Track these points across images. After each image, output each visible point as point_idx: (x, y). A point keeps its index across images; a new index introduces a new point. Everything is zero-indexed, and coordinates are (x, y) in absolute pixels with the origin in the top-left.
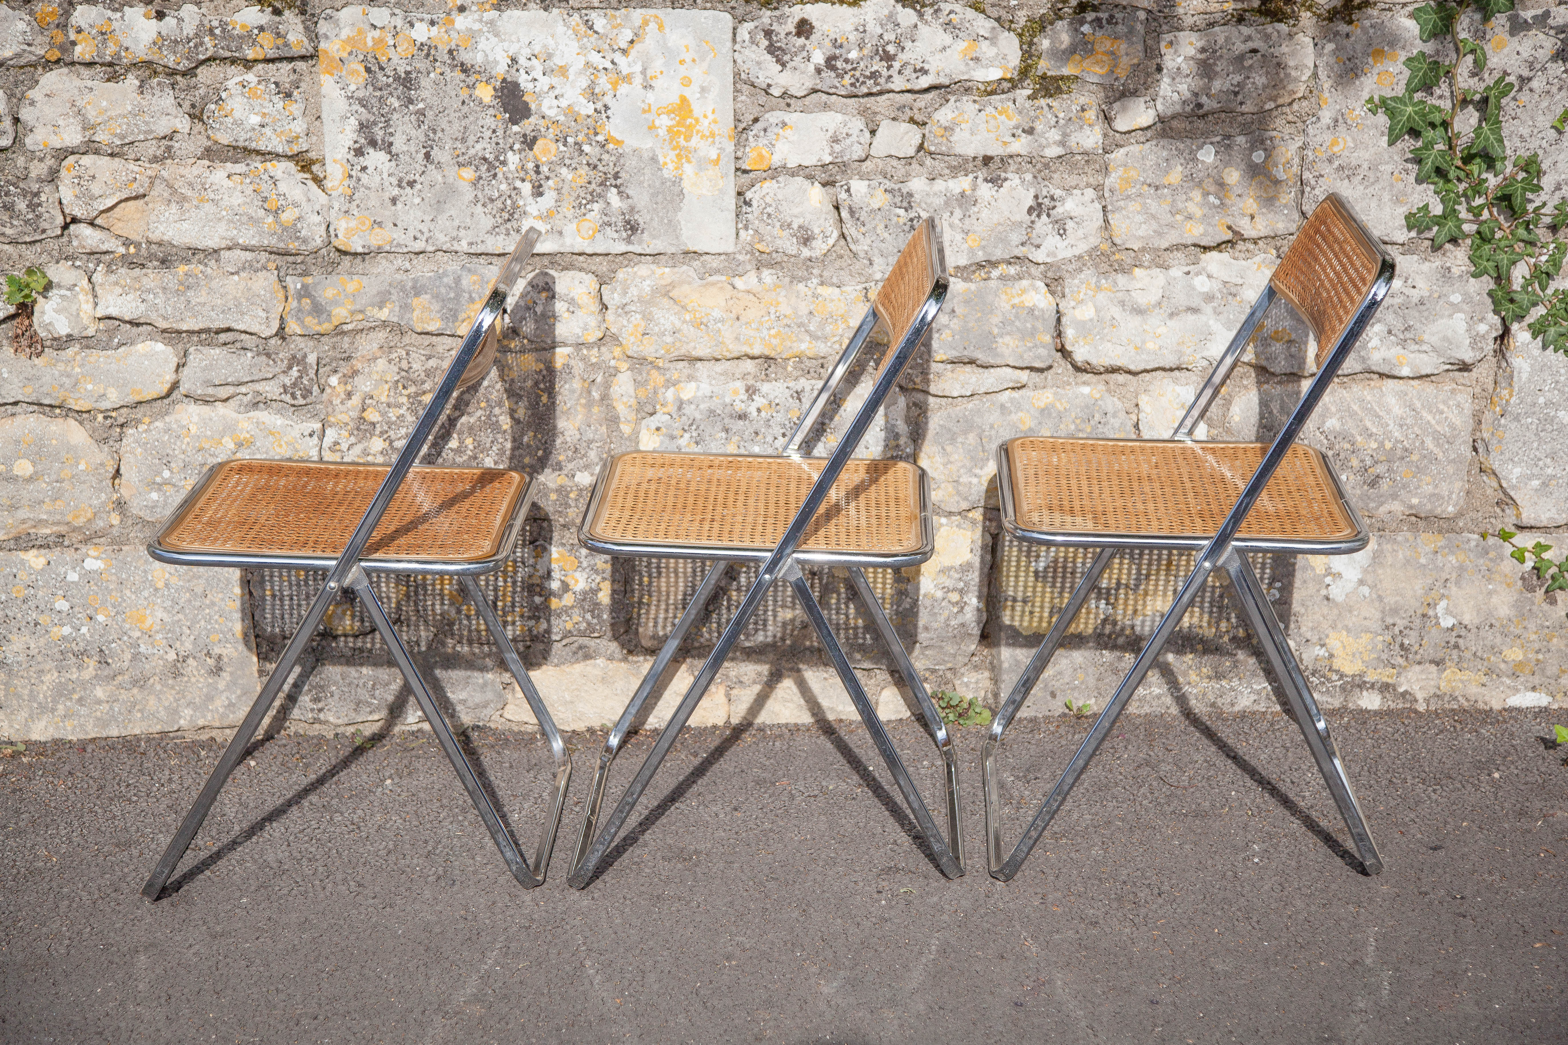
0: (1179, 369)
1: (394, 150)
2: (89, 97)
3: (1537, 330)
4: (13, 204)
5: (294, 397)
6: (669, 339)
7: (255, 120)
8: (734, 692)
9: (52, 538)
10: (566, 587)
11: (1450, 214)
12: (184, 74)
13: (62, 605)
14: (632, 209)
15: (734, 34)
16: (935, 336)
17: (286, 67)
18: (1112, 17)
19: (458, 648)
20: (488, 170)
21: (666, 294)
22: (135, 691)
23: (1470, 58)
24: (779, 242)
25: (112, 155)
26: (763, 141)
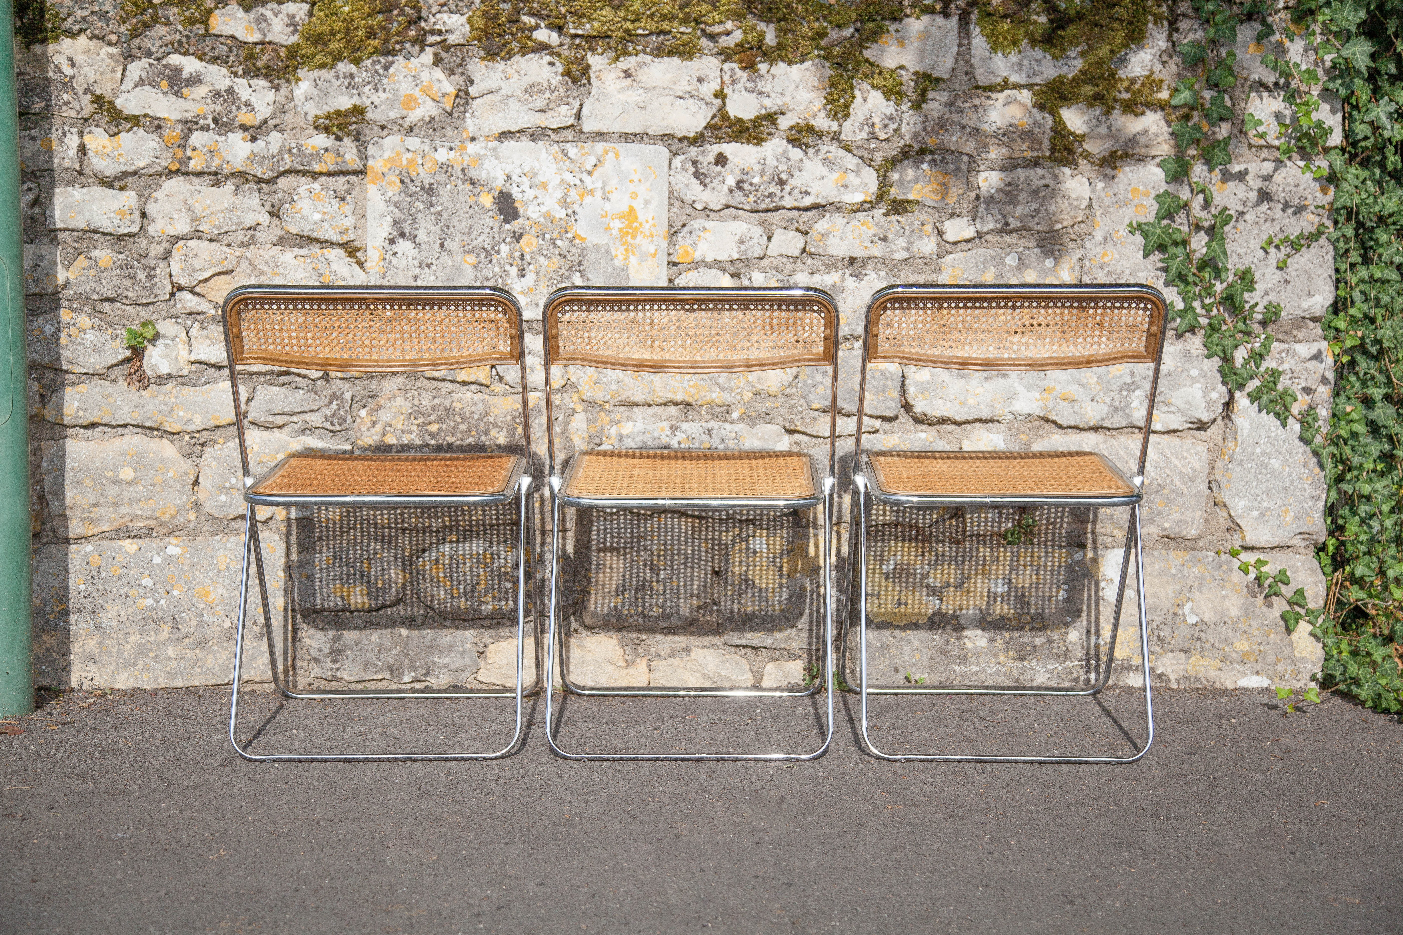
0: (992, 421)
1: (417, 240)
2: (197, 197)
3: (1254, 397)
4: (136, 275)
5: (332, 423)
6: (614, 387)
7: (317, 217)
8: (654, 663)
9: (144, 531)
11: (1189, 309)
12: (268, 182)
13: (147, 582)
15: (670, 164)
16: (812, 390)
17: (342, 179)
18: (944, 158)
20: (486, 257)
22: (198, 651)
23: (1201, 197)
25: (211, 240)
26: (689, 241)
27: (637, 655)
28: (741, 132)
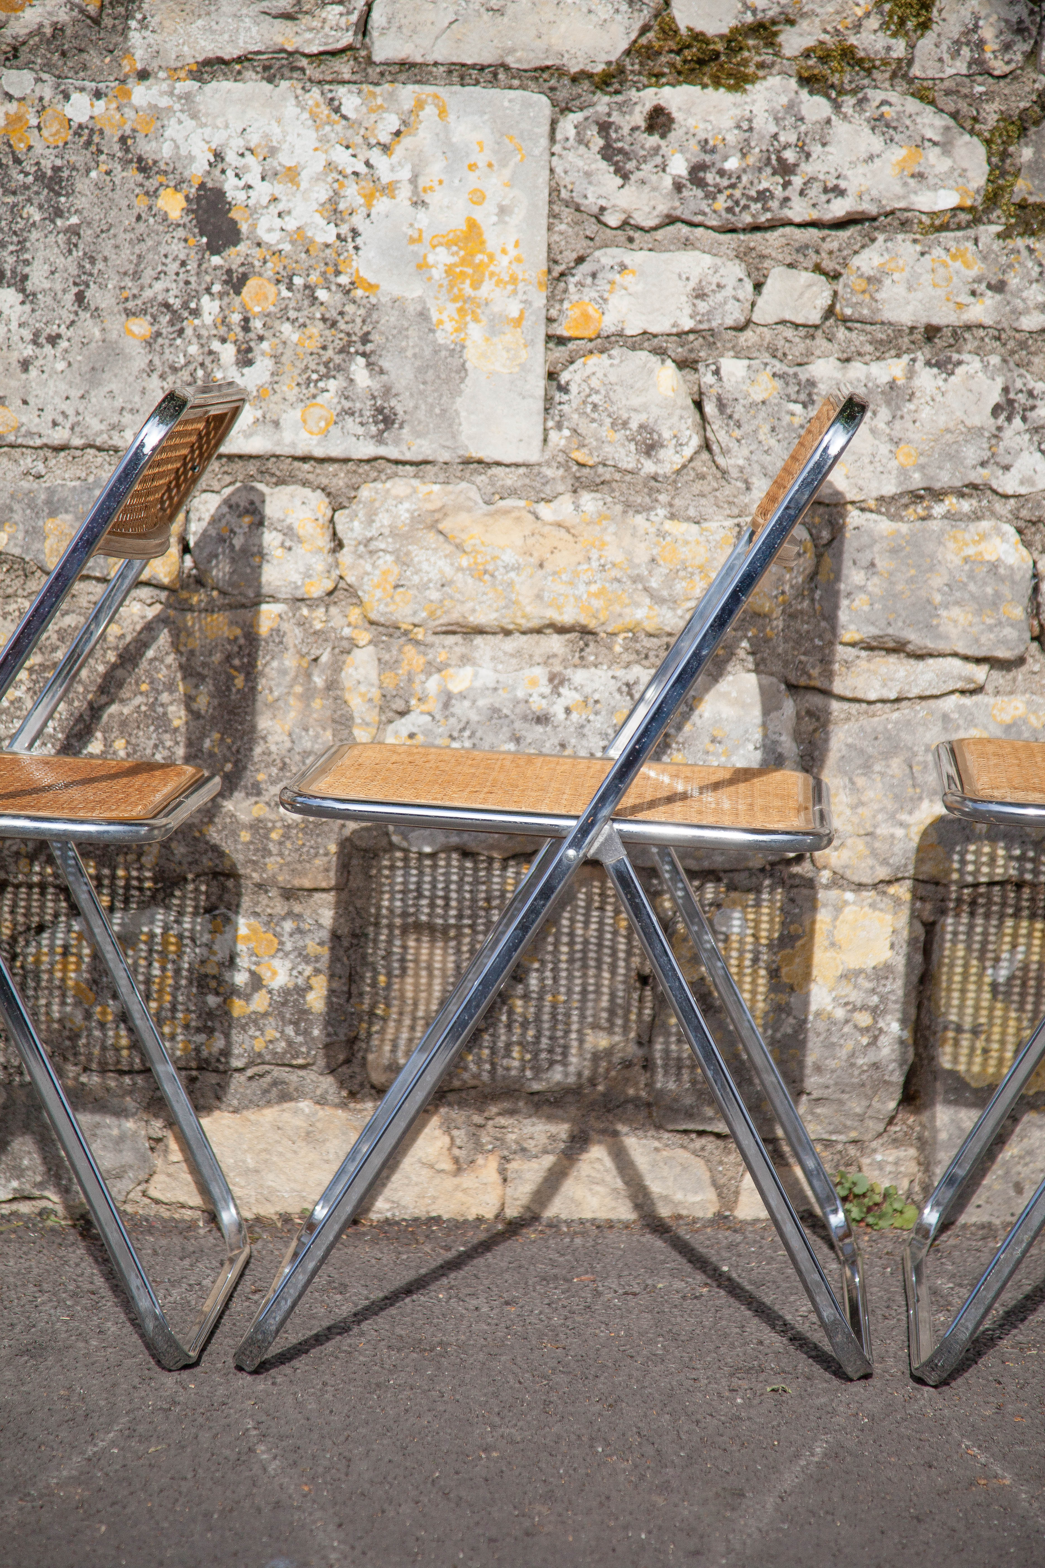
1: (29, 286)
6: (434, 595)
8: (513, 1166)
10: (256, 982)
14: (387, 391)
15: (553, 131)
16: (844, 603)
19: (84, 1079)
20: (172, 323)
21: (433, 526)
24: (608, 449)
26: (590, 293)
27: (479, 1147)
28: (701, 62)
